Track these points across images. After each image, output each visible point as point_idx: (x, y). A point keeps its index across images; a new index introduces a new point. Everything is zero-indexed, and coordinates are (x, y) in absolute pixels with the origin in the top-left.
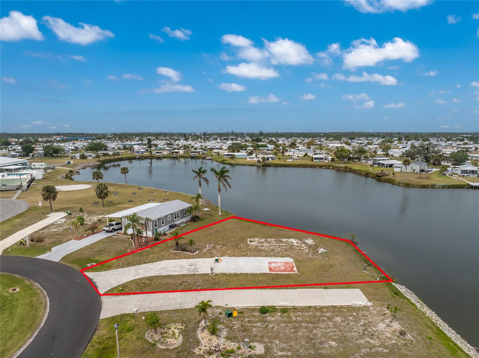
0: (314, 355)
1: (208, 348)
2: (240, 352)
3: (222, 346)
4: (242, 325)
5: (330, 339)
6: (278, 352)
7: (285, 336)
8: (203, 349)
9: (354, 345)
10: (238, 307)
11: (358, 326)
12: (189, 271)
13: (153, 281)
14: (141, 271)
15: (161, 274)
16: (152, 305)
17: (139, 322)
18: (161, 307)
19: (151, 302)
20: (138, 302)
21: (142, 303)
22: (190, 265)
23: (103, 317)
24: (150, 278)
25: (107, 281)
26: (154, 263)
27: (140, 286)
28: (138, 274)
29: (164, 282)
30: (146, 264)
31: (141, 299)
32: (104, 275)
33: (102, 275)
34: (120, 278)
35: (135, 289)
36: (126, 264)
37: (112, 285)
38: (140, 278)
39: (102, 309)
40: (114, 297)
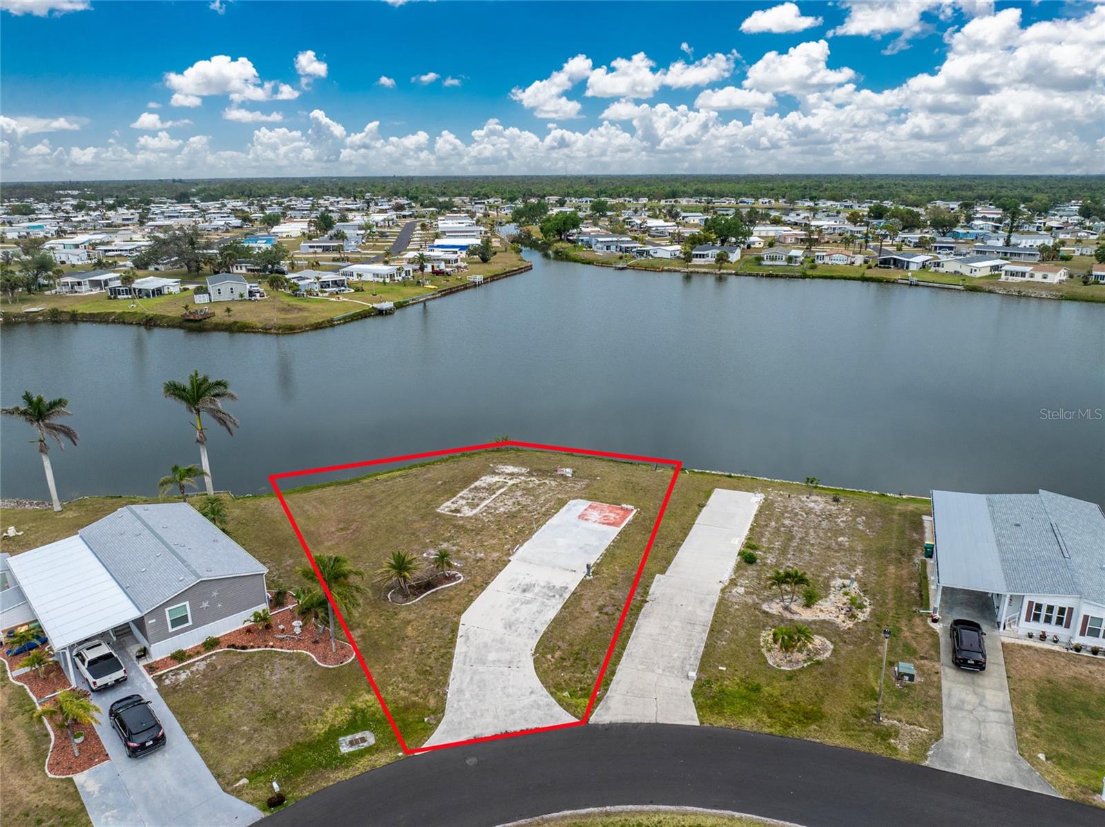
1: (842, 616)
2: (854, 595)
3: (840, 605)
7: (818, 561)
8: (844, 621)
9: (849, 530)
11: (807, 517)
12: (554, 596)
13: (565, 646)
14: (492, 656)
15: (536, 631)
16: (675, 655)
17: (734, 675)
18: (691, 646)
19: (662, 656)
20: (653, 671)
21: (659, 668)
22: (524, 591)
23: (693, 720)
24: (544, 647)
25: (513, 712)
26: (460, 633)
27: (572, 666)
28: (511, 662)
29: (583, 632)
30: (455, 646)
31: (640, 667)
32: (468, 716)
33: (467, 718)
34: (510, 690)
35: (583, 673)
36: (422, 677)
37: (542, 703)
38: (536, 661)
39: (654, 722)
40: (606, 701)
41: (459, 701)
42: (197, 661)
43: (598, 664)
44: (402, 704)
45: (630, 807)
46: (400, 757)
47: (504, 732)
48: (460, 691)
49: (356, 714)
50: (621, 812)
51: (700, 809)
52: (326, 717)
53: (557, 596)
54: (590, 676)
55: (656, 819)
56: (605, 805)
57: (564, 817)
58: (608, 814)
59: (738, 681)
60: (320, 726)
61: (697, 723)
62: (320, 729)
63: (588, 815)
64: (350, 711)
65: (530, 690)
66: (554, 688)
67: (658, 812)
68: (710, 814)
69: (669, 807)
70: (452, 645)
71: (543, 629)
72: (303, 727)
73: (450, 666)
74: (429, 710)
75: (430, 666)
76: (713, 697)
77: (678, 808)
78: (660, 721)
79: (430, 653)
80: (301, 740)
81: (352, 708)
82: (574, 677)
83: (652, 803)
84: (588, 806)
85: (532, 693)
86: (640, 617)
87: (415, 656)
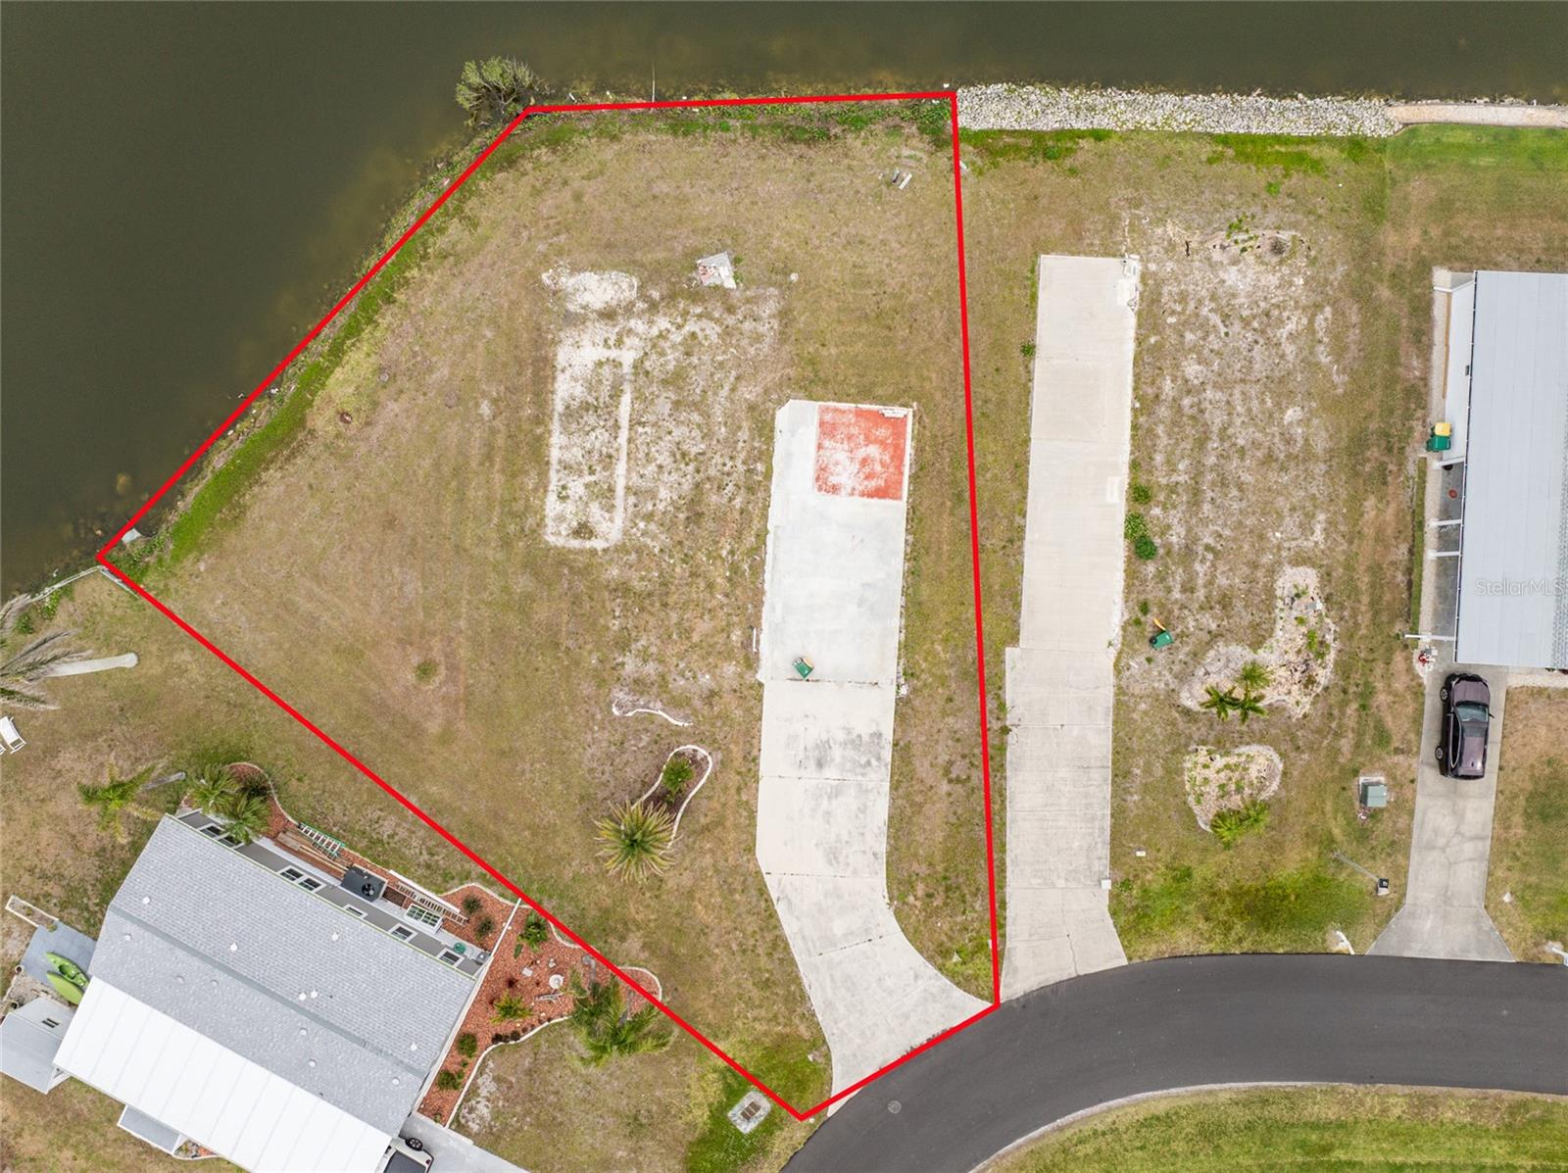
0: (1330, 466)
1: (1295, 688)
2: (1313, 621)
3: (1292, 657)
4: (1202, 608)
5: (1276, 415)
6: (1314, 538)
7: (1254, 513)
8: (1299, 698)
9: (1302, 372)
10: (1123, 615)
11: (1227, 334)
12: (869, 763)
13: (923, 870)
14: (839, 927)
15: (875, 854)
16: (1076, 844)
17: (1157, 860)
18: (1093, 819)
19: (1059, 852)
20: (1053, 886)
21: (1059, 876)
22: (820, 765)
23: (1119, 957)
24: (899, 885)
25: (907, 1017)
26: (774, 895)
27: (946, 904)
28: (867, 930)
29: (939, 836)
30: (778, 920)
31: (1035, 882)
32: (858, 1041)
33: (859, 1046)
34: (889, 983)
35: (964, 913)
36: (768, 994)
37: (934, 990)
38: (898, 914)
39: (1074, 975)
40: (1010, 962)
41: (836, 1023)
42: (476, 1078)
43: (978, 889)
44: (767, 1041)
45: (1081, 1113)
46: (814, 1125)
47: (909, 1050)
48: (829, 1004)
49: (725, 1078)
50: (1072, 1123)
51: (1150, 1094)
52: (696, 1098)
53: (874, 762)
54: (976, 915)
55: (1109, 1120)
56: (1054, 1120)
57: (1019, 1147)
58: (1061, 1129)
59: (1163, 869)
60: (697, 1112)
61: (1124, 962)
62: (701, 1116)
63: (1042, 1136)
64: (715, 1076)
65: (912, 973)
66: (938, 954)
67: (1110, 1110)
68: (1161, 1097)
69: (1120, 1100)
70: (773, 920)
71: (882, 847)
72: (680, 1122)
73: (793, 962)
74: (806, 1041)
75: (767, 971)
76: (1135, 908)
77: (1128, 1099)
78: (1082, 973)
79: (755, 946)
80: (690, 1138)
81: (715, 1072)
82: (956, 924)
83: (1101, 1101)
84: (1037, 1127)
85: (916, 977)
86: (1008, 773)
87: (738, 959)
